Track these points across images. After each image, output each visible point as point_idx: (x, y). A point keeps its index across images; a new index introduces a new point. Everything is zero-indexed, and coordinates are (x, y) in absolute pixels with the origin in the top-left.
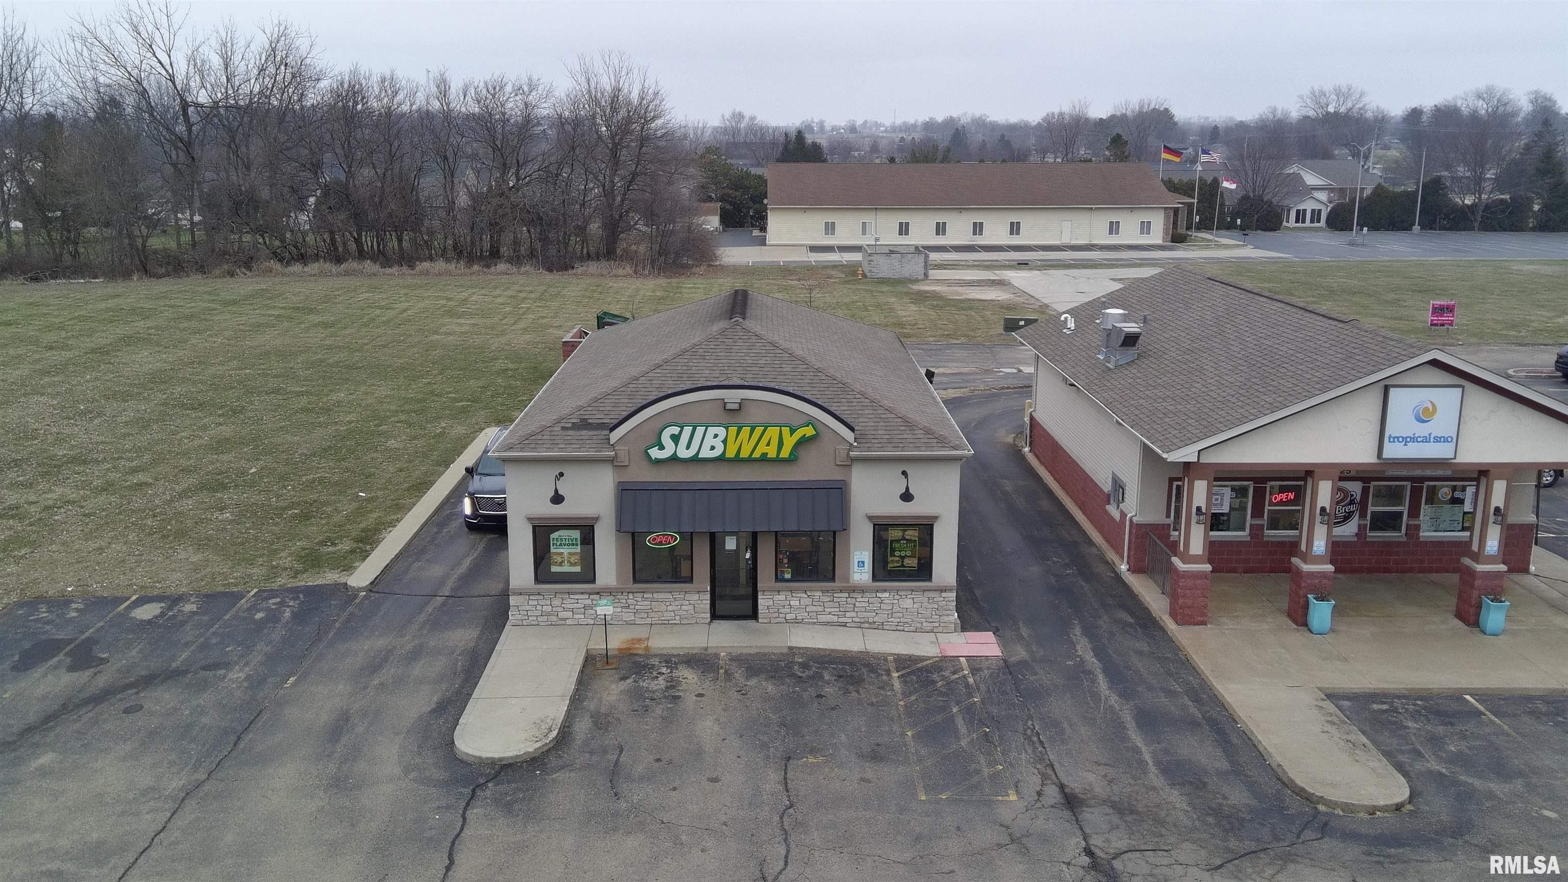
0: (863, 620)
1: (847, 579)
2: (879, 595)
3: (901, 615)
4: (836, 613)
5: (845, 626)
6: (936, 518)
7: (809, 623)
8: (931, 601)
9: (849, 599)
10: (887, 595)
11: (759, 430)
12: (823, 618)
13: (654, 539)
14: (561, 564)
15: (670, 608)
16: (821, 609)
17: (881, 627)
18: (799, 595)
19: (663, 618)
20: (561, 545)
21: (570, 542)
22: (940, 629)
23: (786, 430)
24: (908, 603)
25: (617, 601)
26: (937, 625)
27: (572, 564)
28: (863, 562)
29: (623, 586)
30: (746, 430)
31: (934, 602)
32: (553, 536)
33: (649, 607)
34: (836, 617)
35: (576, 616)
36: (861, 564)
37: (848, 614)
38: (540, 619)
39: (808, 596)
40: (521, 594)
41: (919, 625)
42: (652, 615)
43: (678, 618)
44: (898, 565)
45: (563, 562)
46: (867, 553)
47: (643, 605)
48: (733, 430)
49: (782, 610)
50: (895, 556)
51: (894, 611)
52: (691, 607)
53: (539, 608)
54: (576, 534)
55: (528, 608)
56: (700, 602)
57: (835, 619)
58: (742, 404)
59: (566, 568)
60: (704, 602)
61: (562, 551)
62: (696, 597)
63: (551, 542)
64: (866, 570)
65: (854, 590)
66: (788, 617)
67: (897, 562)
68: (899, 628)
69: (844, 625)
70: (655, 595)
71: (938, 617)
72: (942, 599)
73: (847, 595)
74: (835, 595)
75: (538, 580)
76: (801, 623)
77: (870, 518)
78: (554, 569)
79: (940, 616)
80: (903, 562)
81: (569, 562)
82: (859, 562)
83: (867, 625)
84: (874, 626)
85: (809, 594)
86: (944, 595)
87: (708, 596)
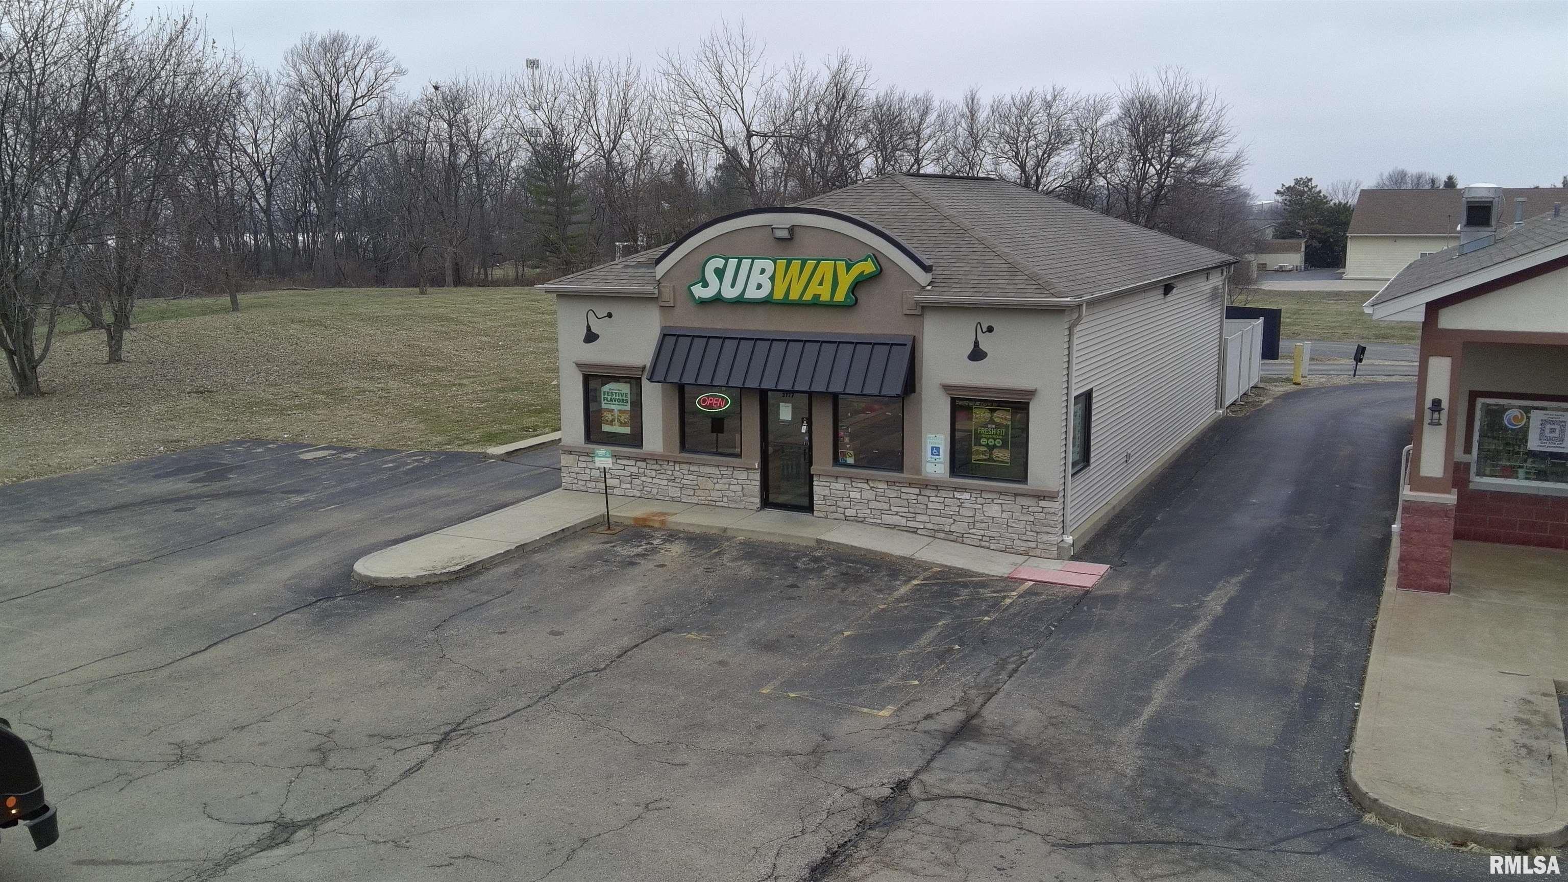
0: (936, 527)
1: (918, 470)
2: (957, 495)
3: (984, 526)
4: (904, 514)
5: (916, 533)
6: (1032, 393)
7: (873, 524)
8: (1024, 511)
9: (920, 497)
10: (967, 496)
11: (811, 264)
12: (888, 519)
13: (704, 401)
14: (611, 423)
15: (717, 486)
16: (886, 506)
17: (960, 539)
18: (860, 485)
19: (710, 498)
20: (611, 400)
21: (620, 398)
22: (1038, 552)
23: (841, 265)
24: (994, 510)
25: (663, 471)
26: (1033, 545)
27: (622, 424)
28: (938, 449)
29: (666, 454)
30: (796, 264)
31: (1028, 513)
32: (606, 388)
33: (695, 483)
34: (904, 520)
35: (624, 486)
36: (936, 451)
37: (919, 518)
38: (589, 485)
39: (872, 487)
40: (570, 453)
41: (1009, 543)
42: (699, 492)
43: (725, 499)
44: (984, 457)
45: (613, 420)
46: (943, 437)
47: (690, 479)
48: (782, 263)
49: (839, 503)
50: (981, 445)
51: (977, 518)
52: (739, 488)
53: (588, 471)
54: (625, 388)
55: (577, 470)
56: (748, 482)
57: (903, 522)
58: (792, 229)
59: (616, 429)
60: (754, 483)
61: (613, 407)
62: (743, 475)
63: (603, 396)
64: (942, 460)
65: (926, 485)
66: (849, 512)
67: (984, 453)
68: (983, 544)
69: (915, 531)
70: (702, 468)
71: (1035, 534)
72: (1040, 510)
73: (917, 491)
74: (903, 490)
75: (588, 438)
76: (862, 522)
77: (946, 388)
78: (606, 428)
79: (1037, 533)
80: (991, 454)
81: (619, 420)
82: (932, 449)
83: (942, 535)
84: (952, 537)
85: (872, 485)
86: (1043, 503)
87: (757, 476)
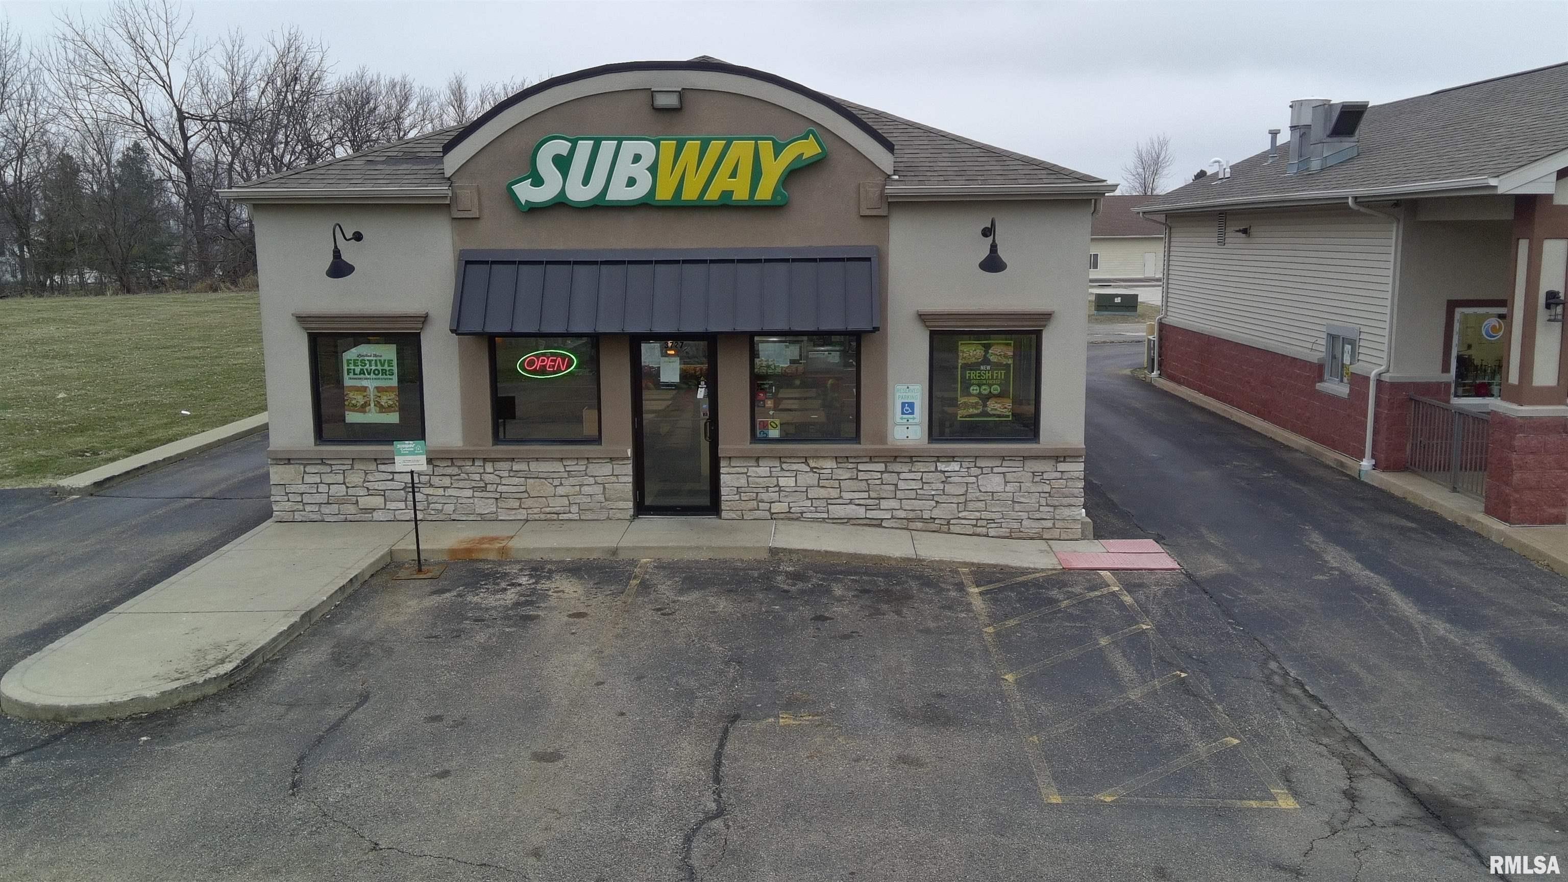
0: (911, 515)
1: (882, 436)
2: (941, 466)
3: (981, 505)
4: (862, 502)
5: (880, 526)
6: (1047, 317)
7: (815, 520)
8: (1037, 479)
9: (885, 475)
10: (955, 466)
11: (716, 146)
12: (838, 511)
13: (531, 363)
14: (363, 408)
15: (561, 491)
16: (834, 493)
17: (945, 527)
18: (795, 467)
19: (548, 510)
20: (362, 372)
21: (379, 368)
22: (1056, 533)
23: (766, 148)
24: (994, 483)
25: (463, 476)
26: (1049, 524)
27: (382, 409)
28: (911, 405)
29: (472, 448)
30: (693, 146)
31: (1043, 481)
32: (352, 354)
33: (522, 489)
34: (863, 509)
35: (391, 505)
36: (908, 408)
37: (884, 504)
38: (326, 510)
39: (812, 468)
40: (289, 461)
41: (1016, 525)
42: (528, 503)
43: (575, 509)
44: (976, 412)
45: (366, 405)
46: (918, 387)
47: (511, 485)
48: (669, 146)
49: (764, 496)
50: (969, 395)
51: (969, 497)
52: (598, 489)
53: (323, 488)
54: (389, 352)
55: (302, 488)
56: (614, 479)
57: (861, 512)
58: (682, 94)
59: (373, 417)
60: (623, 479)
61: (365, 383)
62: (607, 469)
63: (345, 368)
64: (917, 421)
65: (897, 456)
66: (776, 508)
67: (975, 406)
68: (979, 530)
69: (878, 524)
70: (534, 466)
71: (1051, 509)
72: (1058, 475)
73: (881, 467)
74: (861, 467)
75: (320, 436)
76: (797, 519)
77: (923, 318)
78: (352, 417)
79: (1055, 507)
80: (985, 405)
81: (378, 404)
82: (903, 404)
83: (919, 525)
84: (933, 526)
85: (812, 464)
86: (1062, 467)
87: (627, 470)
